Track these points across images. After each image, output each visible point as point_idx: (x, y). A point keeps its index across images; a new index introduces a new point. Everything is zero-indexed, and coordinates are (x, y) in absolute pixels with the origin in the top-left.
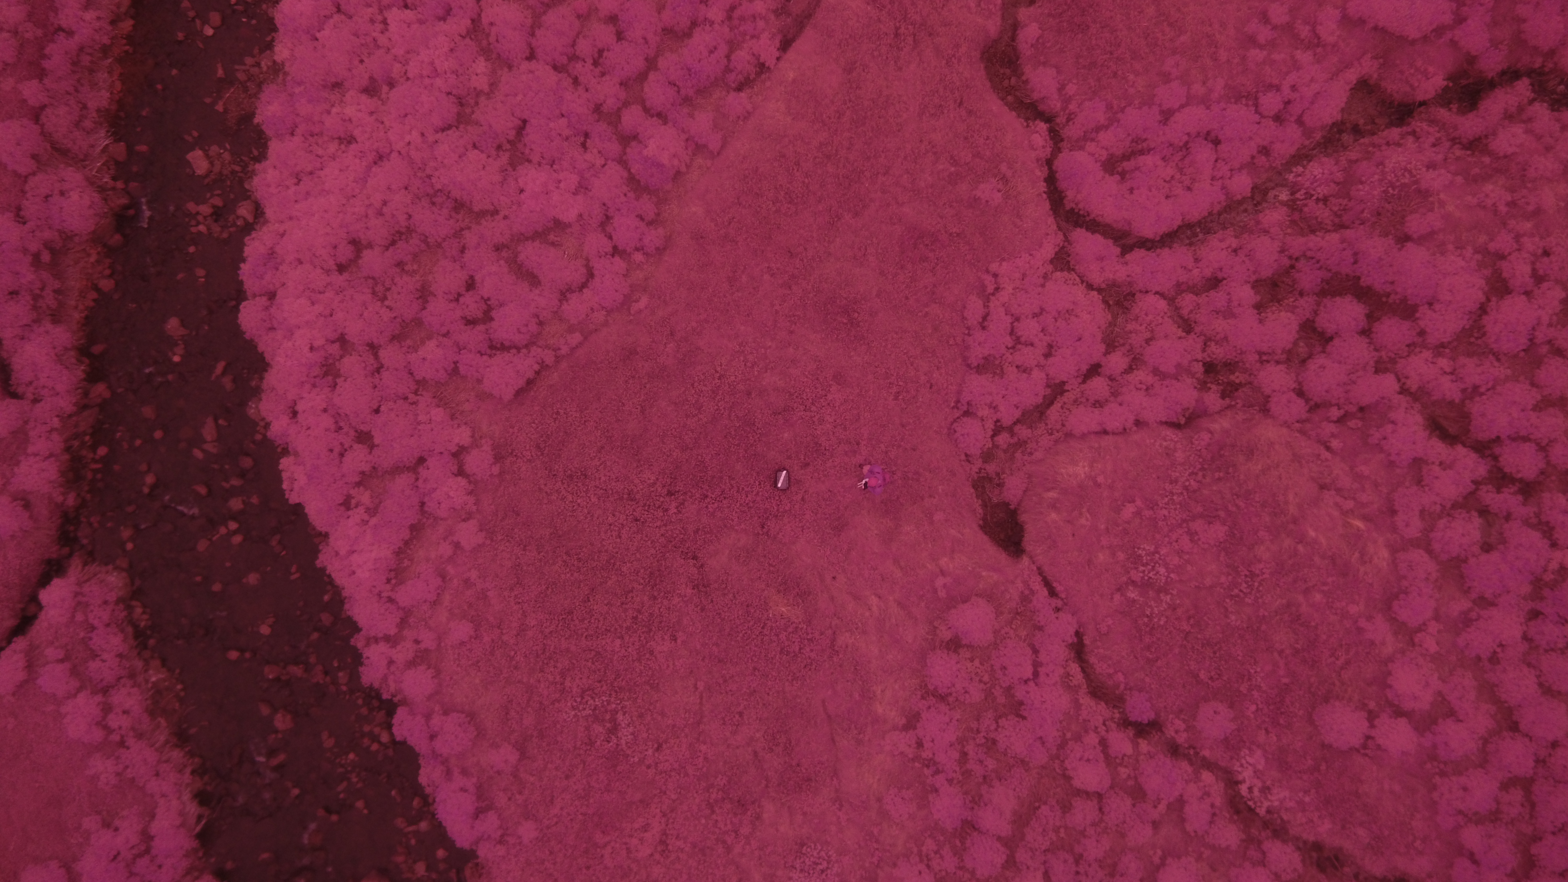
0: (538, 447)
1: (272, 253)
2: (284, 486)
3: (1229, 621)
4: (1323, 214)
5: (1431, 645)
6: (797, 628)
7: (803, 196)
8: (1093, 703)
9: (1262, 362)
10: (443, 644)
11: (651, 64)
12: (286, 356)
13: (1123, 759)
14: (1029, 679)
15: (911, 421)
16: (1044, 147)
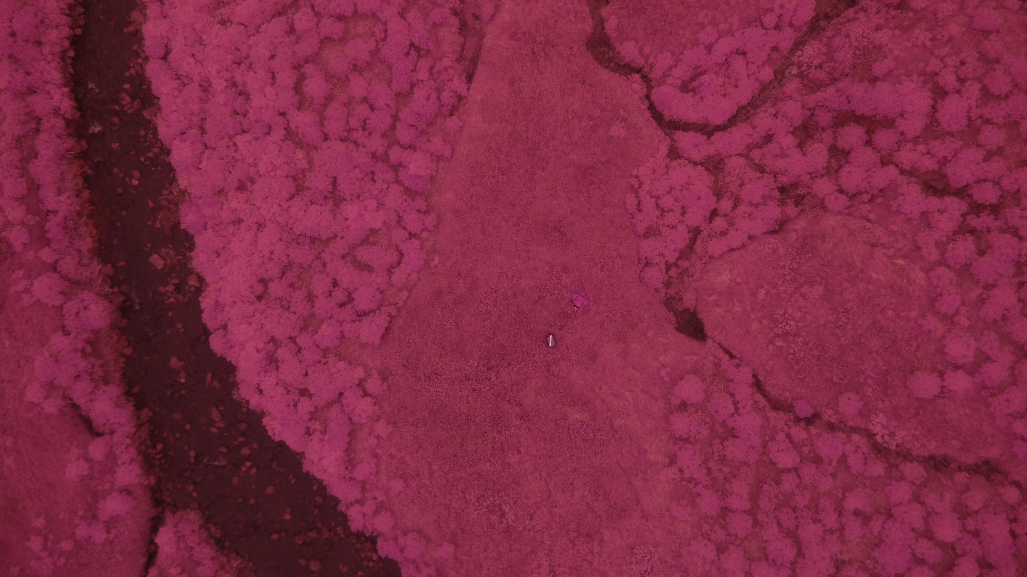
0: (404, 366)
1: (217, 303)
2: (270, 433)
3: (841, 342)
4: (822, 75)
5: (965, 322)
6: (588, 424)
7: (509, 168)
8: (775, 414)
9: (813, 178)
10: (390, 496)
11: (396, 118)
12: (245, 360)
13: (803, 441)
14: (733, 413)
15: (615, 281)
16: (642, 89)
